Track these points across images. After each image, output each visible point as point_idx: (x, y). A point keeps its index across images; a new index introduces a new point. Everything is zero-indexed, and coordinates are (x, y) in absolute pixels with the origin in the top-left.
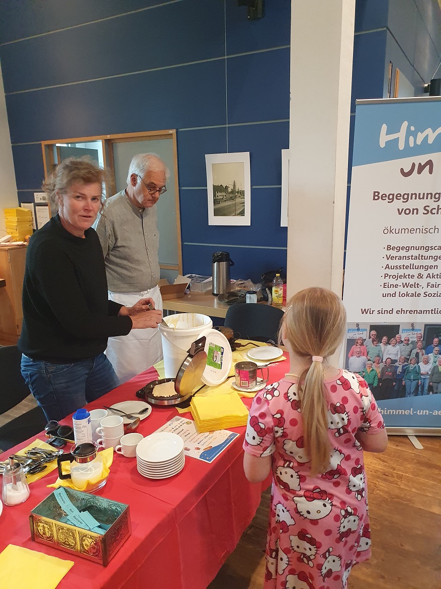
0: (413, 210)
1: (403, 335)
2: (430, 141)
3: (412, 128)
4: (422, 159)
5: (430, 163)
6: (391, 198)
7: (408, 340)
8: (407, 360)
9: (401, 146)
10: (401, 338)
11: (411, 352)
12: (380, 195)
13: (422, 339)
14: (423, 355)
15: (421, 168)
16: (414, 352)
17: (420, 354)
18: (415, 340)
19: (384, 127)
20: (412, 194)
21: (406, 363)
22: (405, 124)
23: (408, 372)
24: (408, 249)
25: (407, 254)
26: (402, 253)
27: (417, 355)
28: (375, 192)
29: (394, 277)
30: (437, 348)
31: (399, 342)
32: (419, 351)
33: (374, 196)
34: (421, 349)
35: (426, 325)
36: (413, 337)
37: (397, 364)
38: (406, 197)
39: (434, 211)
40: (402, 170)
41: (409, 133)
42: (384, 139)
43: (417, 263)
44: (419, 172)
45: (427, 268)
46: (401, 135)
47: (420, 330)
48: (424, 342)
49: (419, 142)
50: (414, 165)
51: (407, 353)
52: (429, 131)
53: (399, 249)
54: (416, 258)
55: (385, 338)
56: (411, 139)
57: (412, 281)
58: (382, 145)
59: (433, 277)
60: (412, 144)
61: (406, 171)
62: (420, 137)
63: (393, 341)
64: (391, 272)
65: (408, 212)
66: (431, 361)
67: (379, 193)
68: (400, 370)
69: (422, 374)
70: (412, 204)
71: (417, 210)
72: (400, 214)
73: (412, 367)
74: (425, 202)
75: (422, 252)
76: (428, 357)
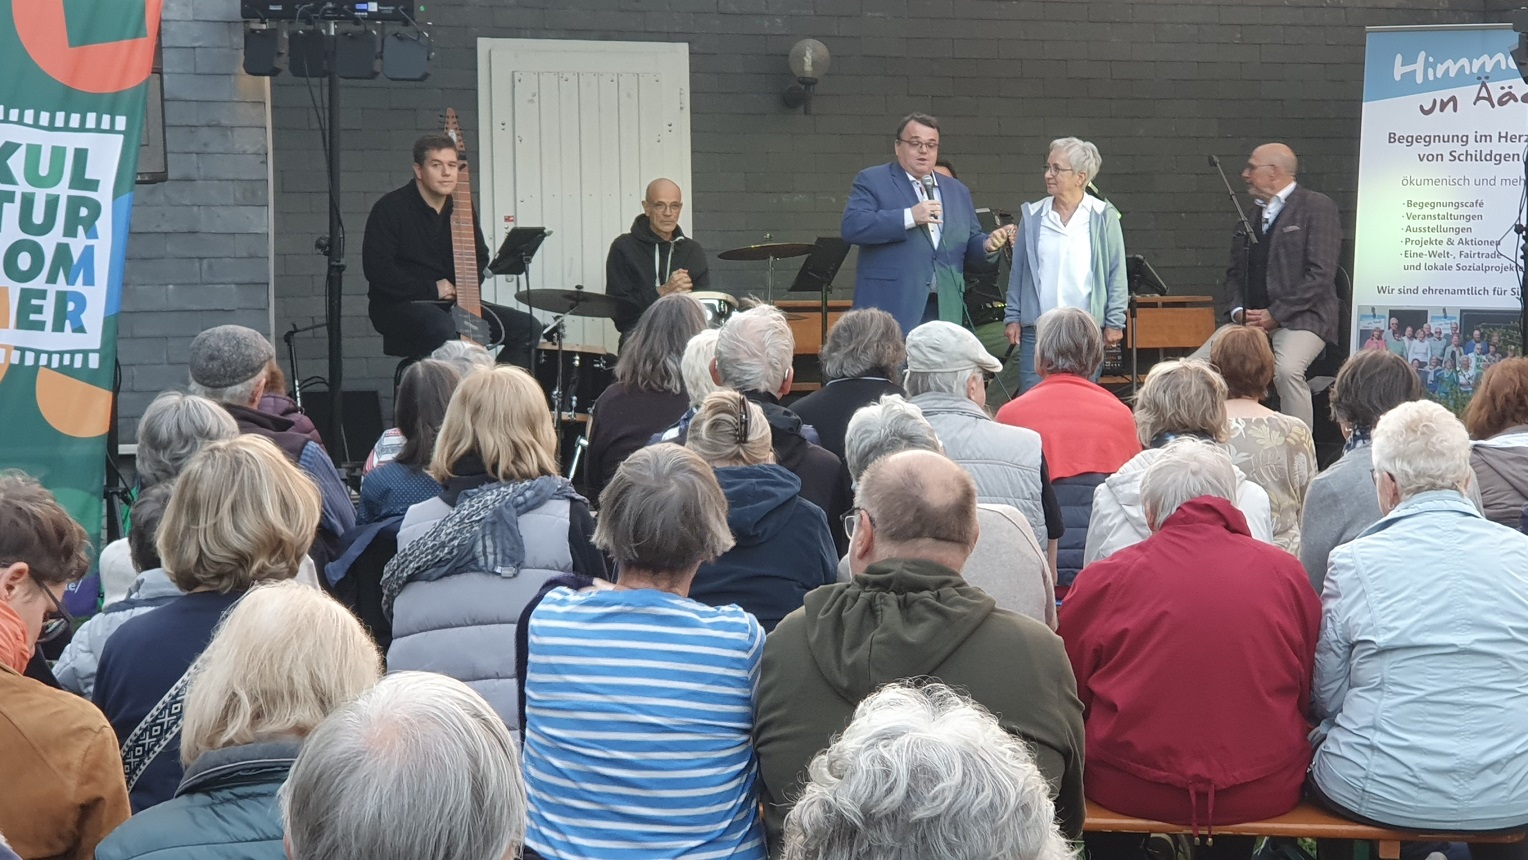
0: (1437, 155)
1: (1433, 325)
2: (1452, 74)
3: (1431, 59)
4: (1445, 95)
5: (1453, 99)
6: (1411, 141)
7: (1440, 333)
8: (1439, 362)
9: (1419, 79)
10: (1430, 328)
11: (1445, 349)
12: (1397, 138)
13: (1458, 331)
14: (1461, 355)
15: (1443, 106)
16: (1449, 350)
17: (1457, 353)
18: (1449, 332)
19: (1399, 58)
20: (1435, 137)
21: (1438, 367)
22: (1422, 55)
23: (1443, 381)
24: (1433, 206)
25: (1434, 212)
26: (1427, 211)
27: (1453, 353)
28: (1390, 134)
29: (1417, 242)
30: (1478, 346)
31: (1428, 335)
32: (1455, 349)
33: (1390, 138)
34: (1457, 346)
35: (1462, 311)
36: (1447, 330)
37: (1427, 368)
38: (1428, 140)
39: (1462, 158)
40: (1421, 107)
41: (1427, 65)
42: (1399, 71)
43: (1446, 224)
44: (1442, 110)
45: (1458, 231)
46: (1419, 66)
47: (1455, 318)
48: (1461, 336)
49: (1439, 75)
50: (1435, 101)
51: (1440, 352)
52: (1449, 62)
53: (1422, 205)
54: (1444, 218)
55: (1409, 330)
56: (1430, 71)
57: (1439, 249)
58: (1397, 77)
59: (1467, 243)
60: (1431, 78)
61: (1426, 108)
62: (1440, 69)
63: (1420, 333)
64: (1414, 236)
65: (1431, 158)
66: (1473, 364)
67: (1395, 134)
68: (1431, 377)
69: (1461, 385)
70: (1436, 148)
71: (1442, 155)
72: (1421, 160)
73: (1446, 374)
74: (1452, 146)
75: (1451, 210)
76: (1468, 359)
